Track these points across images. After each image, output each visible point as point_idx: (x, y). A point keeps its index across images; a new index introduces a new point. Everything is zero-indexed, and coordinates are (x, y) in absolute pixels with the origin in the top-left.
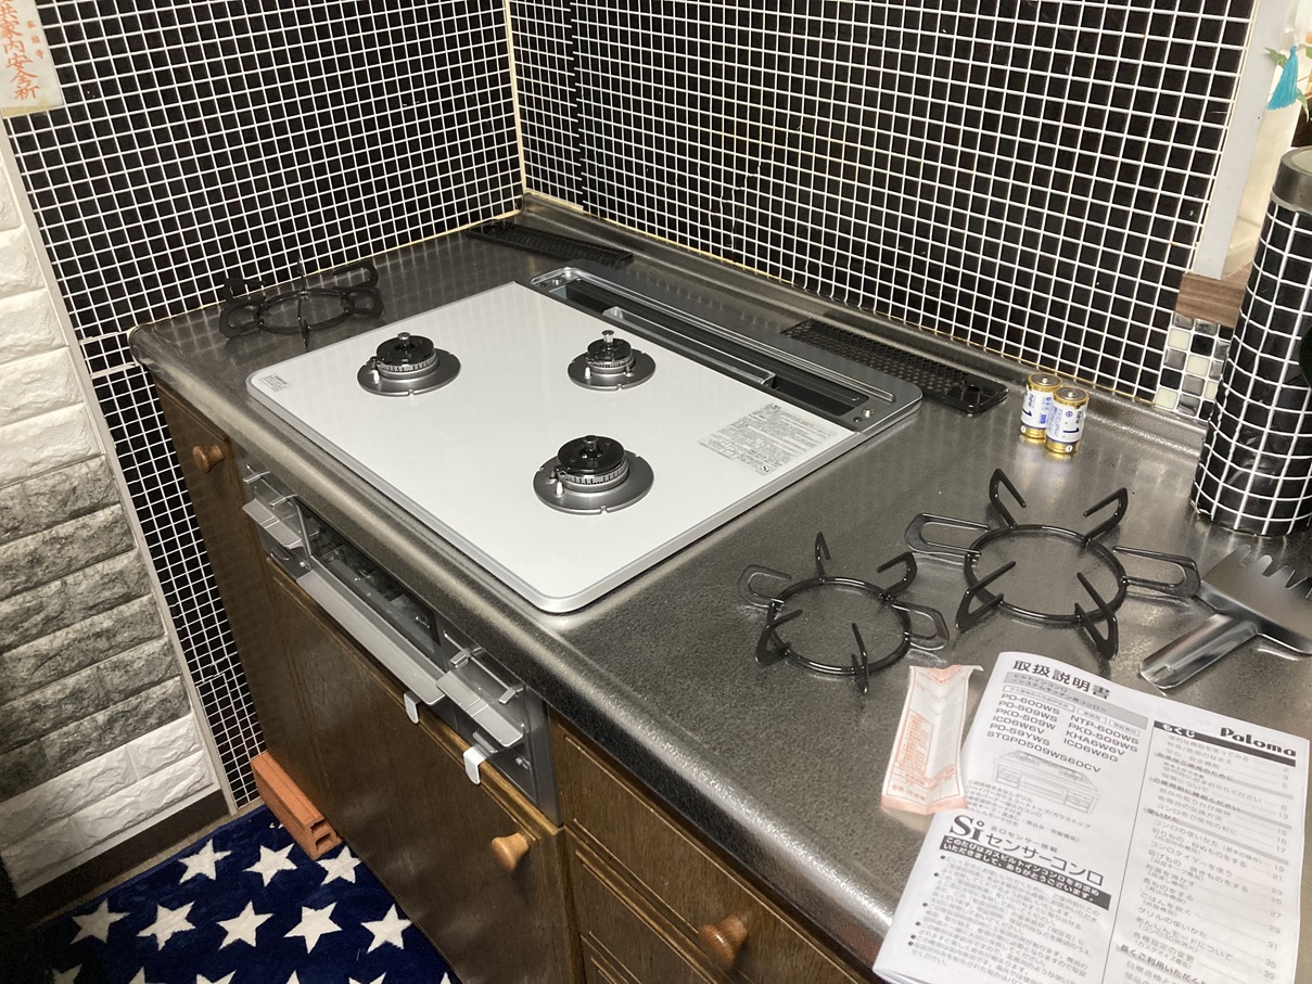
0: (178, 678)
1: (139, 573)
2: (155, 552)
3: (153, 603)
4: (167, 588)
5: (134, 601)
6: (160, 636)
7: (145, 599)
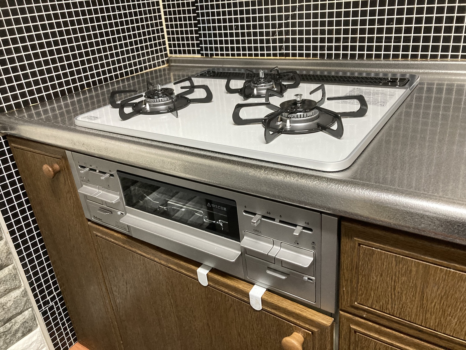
0: (30, 309)
1: (7, 252)
2: (15, 240)
3: (15, 268)
4: (22, 259)
5: (5, 269)
6: (19, 287)
7: (10, 267)
